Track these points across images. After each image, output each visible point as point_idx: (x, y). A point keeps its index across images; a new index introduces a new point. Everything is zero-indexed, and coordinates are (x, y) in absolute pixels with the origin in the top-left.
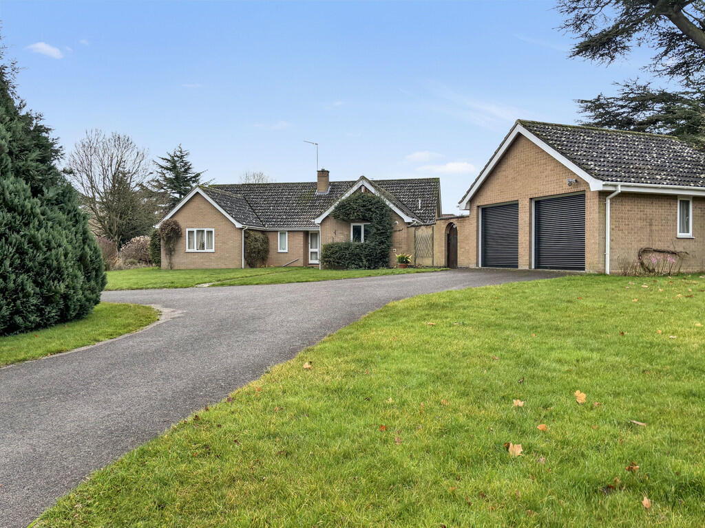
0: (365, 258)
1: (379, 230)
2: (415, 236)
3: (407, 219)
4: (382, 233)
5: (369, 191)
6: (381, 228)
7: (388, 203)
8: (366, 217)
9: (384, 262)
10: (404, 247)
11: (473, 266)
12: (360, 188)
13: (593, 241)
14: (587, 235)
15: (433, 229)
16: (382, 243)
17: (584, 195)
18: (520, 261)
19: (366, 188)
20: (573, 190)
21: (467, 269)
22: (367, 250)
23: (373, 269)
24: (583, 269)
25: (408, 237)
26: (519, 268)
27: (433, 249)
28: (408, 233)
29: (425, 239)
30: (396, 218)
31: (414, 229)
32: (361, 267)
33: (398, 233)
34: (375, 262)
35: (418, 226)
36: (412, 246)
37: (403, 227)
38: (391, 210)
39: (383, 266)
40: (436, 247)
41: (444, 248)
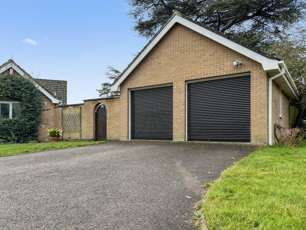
0: (14, 132)
1: (29, 108)
2: (62, 115)
3: (55, 101)
4: (31, 110)
5: (18, 74)
6: (31, 106)
7: (37, 86)
8: (15, 95)
9: (33, 136)
10: (52, 123)
11: (124, 139)
12: (9, 70)
13: (260, 116)
14: (253, 111)
15: (81, 109)
16: (32, 119)
17: (249, 76)
18: (175, 134)
19: (14, 71)
20: (236, 72)
21: (117, 142)
22: (16, 126)
23: (23, 143)
24: (249, 141)
25: (55, 115)
26: (174, 140)
27: (81, 125)
28: (55, 112)
29: (73, 118)
30: (45, 99)
31: (61, 108)
32: (9, 141)
33: (46, 112)
34: (25, 137)
35: (65, 106)
36: (60, 122)
37: (51, 107)
38: (40, 92)
39: (32, 140)
40: (84, 124)
41: (92, 125)
